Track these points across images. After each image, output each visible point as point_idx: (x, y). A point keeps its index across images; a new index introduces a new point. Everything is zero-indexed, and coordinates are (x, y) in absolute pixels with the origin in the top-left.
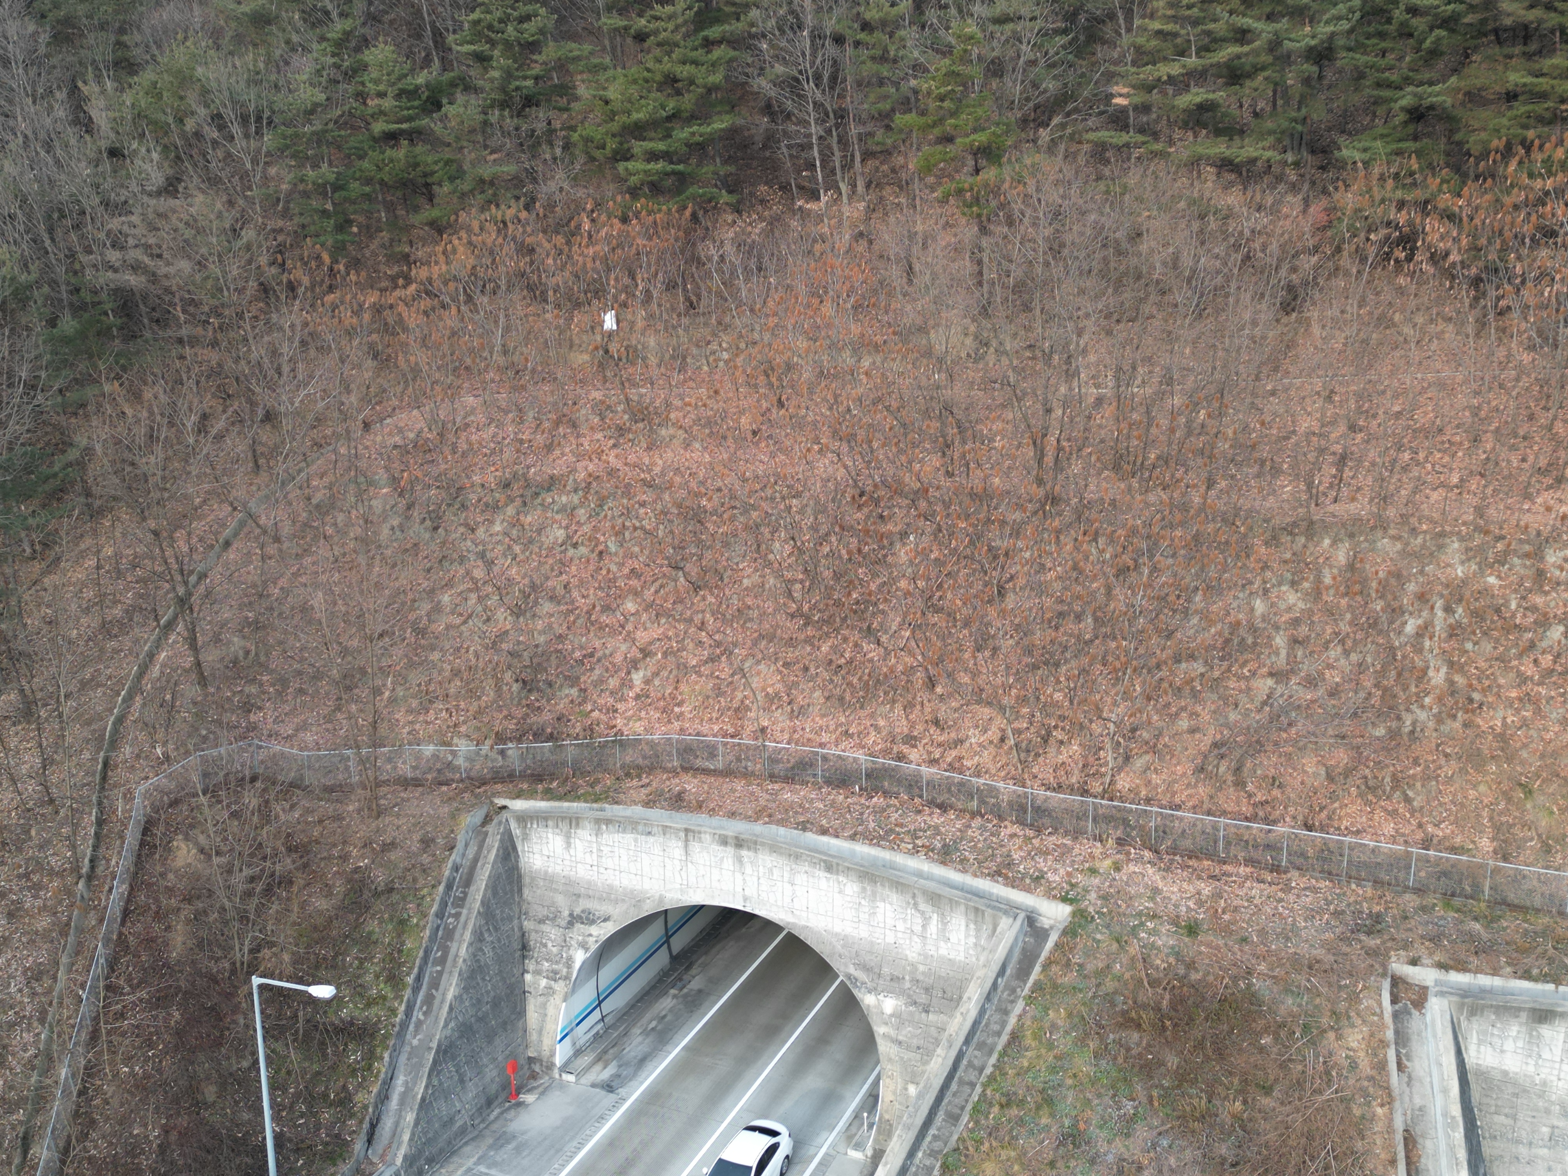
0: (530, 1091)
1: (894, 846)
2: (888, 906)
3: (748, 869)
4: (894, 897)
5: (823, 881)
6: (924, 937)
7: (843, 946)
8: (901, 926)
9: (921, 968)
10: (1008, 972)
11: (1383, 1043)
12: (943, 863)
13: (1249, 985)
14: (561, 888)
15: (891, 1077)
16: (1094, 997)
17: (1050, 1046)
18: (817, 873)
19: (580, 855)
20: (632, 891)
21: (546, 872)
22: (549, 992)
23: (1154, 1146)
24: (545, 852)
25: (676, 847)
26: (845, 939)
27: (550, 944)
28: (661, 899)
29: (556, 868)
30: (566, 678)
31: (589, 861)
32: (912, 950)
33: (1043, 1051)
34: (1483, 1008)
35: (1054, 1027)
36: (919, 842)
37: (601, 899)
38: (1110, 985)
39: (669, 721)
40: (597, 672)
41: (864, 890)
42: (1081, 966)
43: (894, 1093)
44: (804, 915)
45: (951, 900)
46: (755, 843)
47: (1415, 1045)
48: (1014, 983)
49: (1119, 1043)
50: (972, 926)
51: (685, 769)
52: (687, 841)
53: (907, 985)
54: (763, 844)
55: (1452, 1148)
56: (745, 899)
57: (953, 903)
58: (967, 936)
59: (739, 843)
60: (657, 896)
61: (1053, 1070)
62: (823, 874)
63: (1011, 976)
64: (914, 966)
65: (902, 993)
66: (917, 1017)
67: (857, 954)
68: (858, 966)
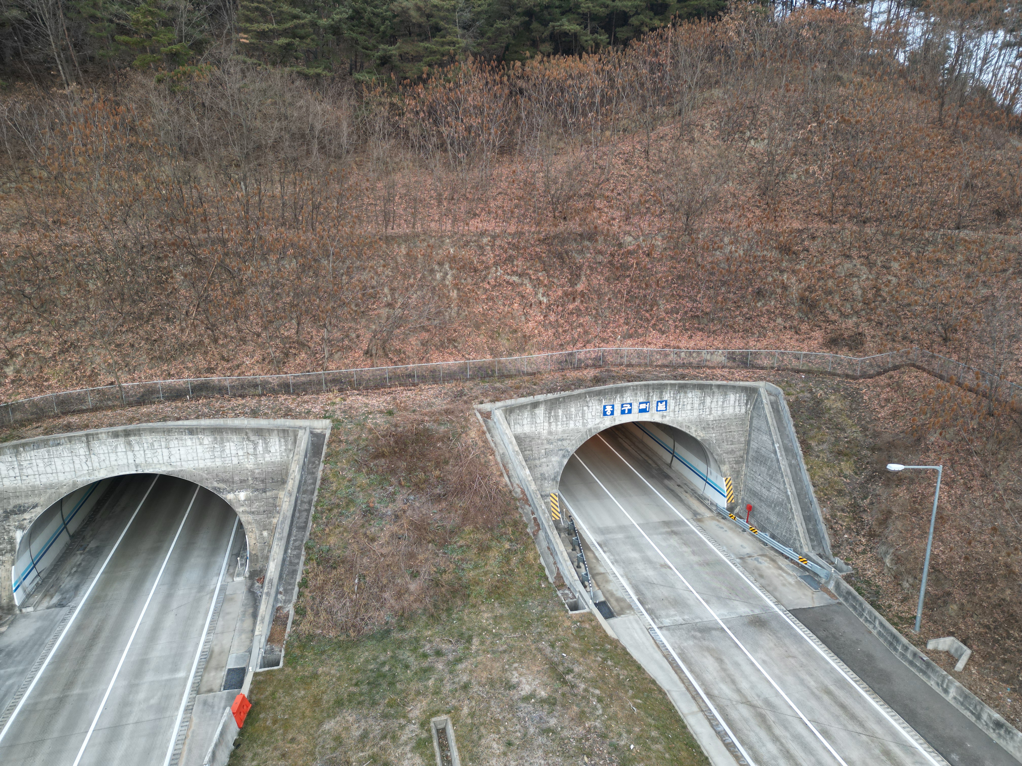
1: (225, 416)
2: (232, 444)
3: (136, 447)
5: (190, 440)
6: (255, 455)
7: (208, 474)
8: (241, 453)
9: (257, 471)
10: (309, 455)
11: (484, 432)
12: (255, 417)
13: (424, 426)
15: (252, 531)
16: (357, 451)
17: (343, 477)
18: (184, 437)
20: (51, 484)
23: (408, 500)
26: (208, 470)
28: (75, 483)
32: (249, 464)
33: (341, 481)
34: (514, 412)
35: (343, 469)
36: (237, 412)
37: (27, 496)
38: (363, 443)
41: (215, 439)
42: (346, 440)
43: (255, 539)
44: (178, 464)
45: (268, 430)
47: (493, 431)
48: (313, 459)
49: (376, 465)
50: (282, 440)
51: (65, 413)
52: (88, 441)
53: (251, 482)
55: (520, 462)
56: (137, 466)
57: (270, 432)
58: (280, 447)
59: (128, 434)
60: (71, 482)
61: (349, 487)
62: (187, 437)
64: (252, 472)
65: (249, 487)
66: (260, 496)
67: (217, 475)
68: (218, 481)
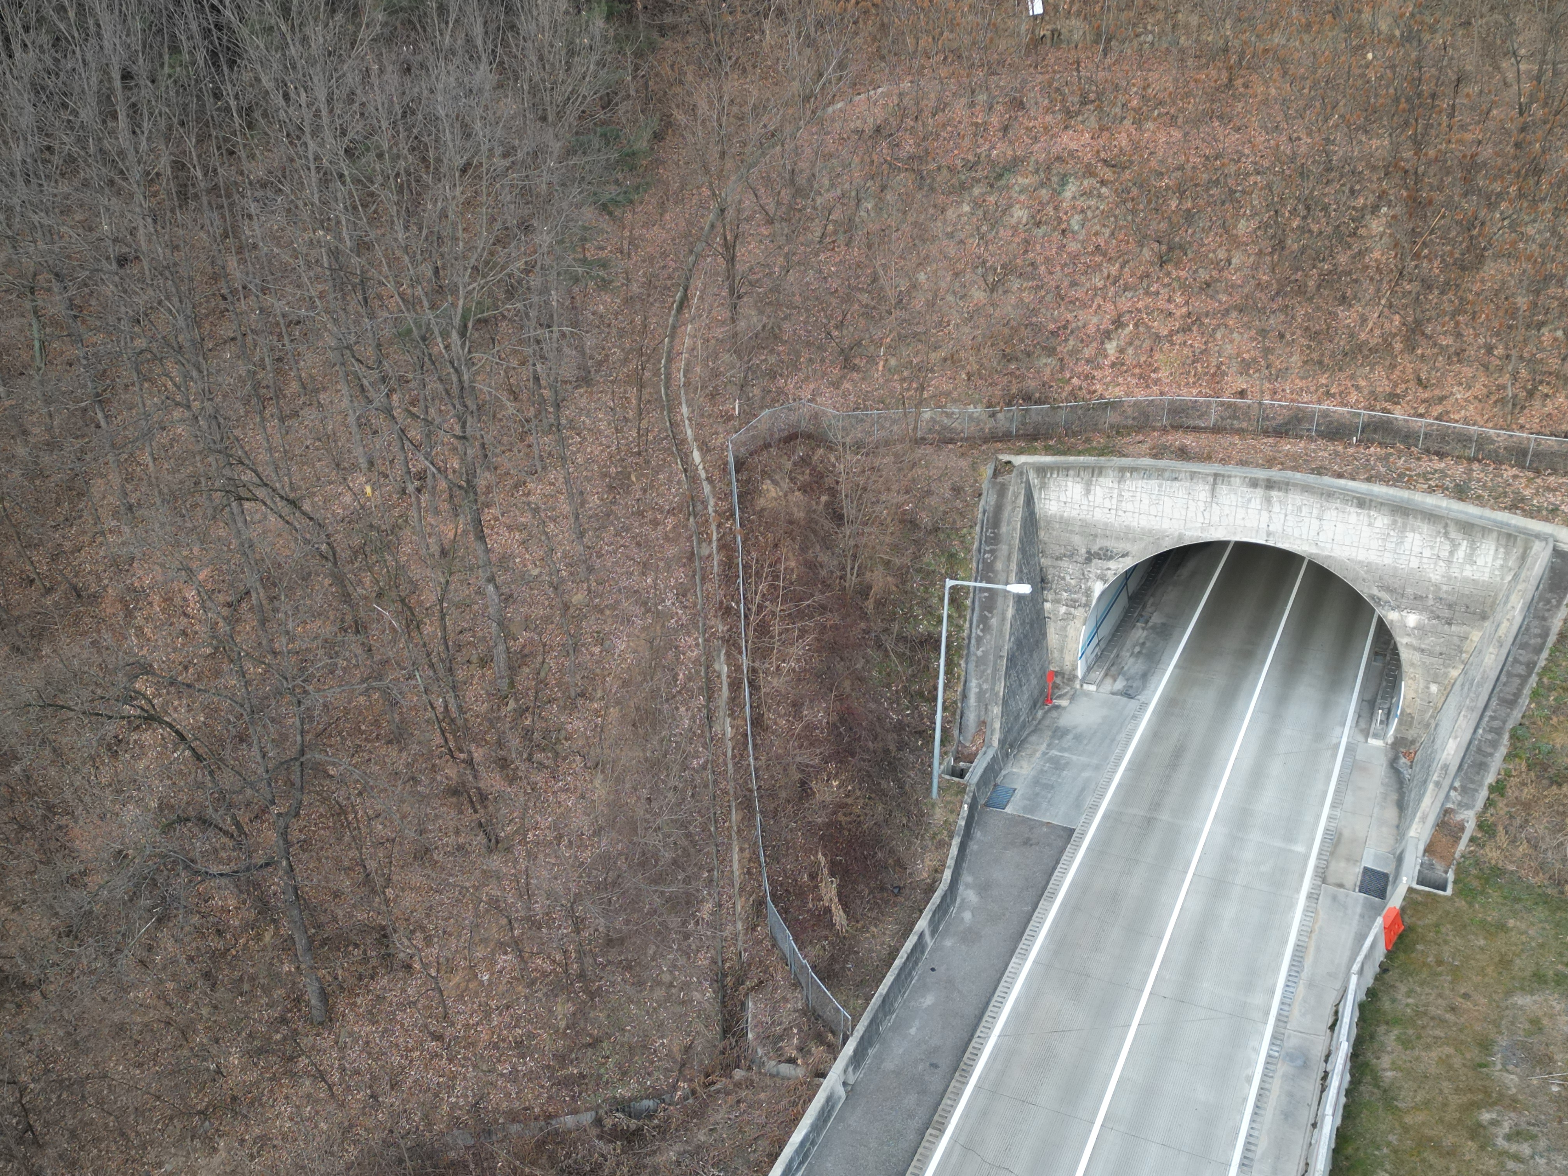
0: (1060, 697)
1: (1411, 487)
2: (1417, 536)
3: (1276, 508)
4: (1425, 528)
5: (1353, 515)
6: (1449, 562)
7: (1367, 572)
8: (1427, 553)
9: (1445, 588)
10: (1543, 588)
12: (1461, 500)
14: (1077, 529)
15: (1414, 679)
18: (1348, 508)
19: (1099, 500)
20: (1150, 531)
21: (1062, 517)
22: (1069, 617)
24: (1063, 498)
25: (1202, 491)
26: (1369, 567)
27: (1068, 578)
28: (1181, 537)
29: (1071, 513)
30: (1044, 348)
31: (1107, 504)
32: (1436, 574)
36: (1432, 483)
37: (1118, 538)
39: (1148, 386)
40: (1071, 343)
41: (1395, 522)
43: (1416, 691)
44: (1329, 546)
45: (1484, 528)
46: (1287, 484)
48: (1549, 596)
50: (1502, 550)
51: (1176, 427)
52: (1215, 484)
53: (1431, 602)
54: (1295, 485)
56: (1269, 534)
57: (1485, 531)
58: (1495, 558)
59: (1270, 485)
60: (1177, 534)
62: (1353, 510)
64: (1437, 587)
65: (1425, 609)
66: (1439, 629)
67: (1381, 578)
68: (1381, 588)
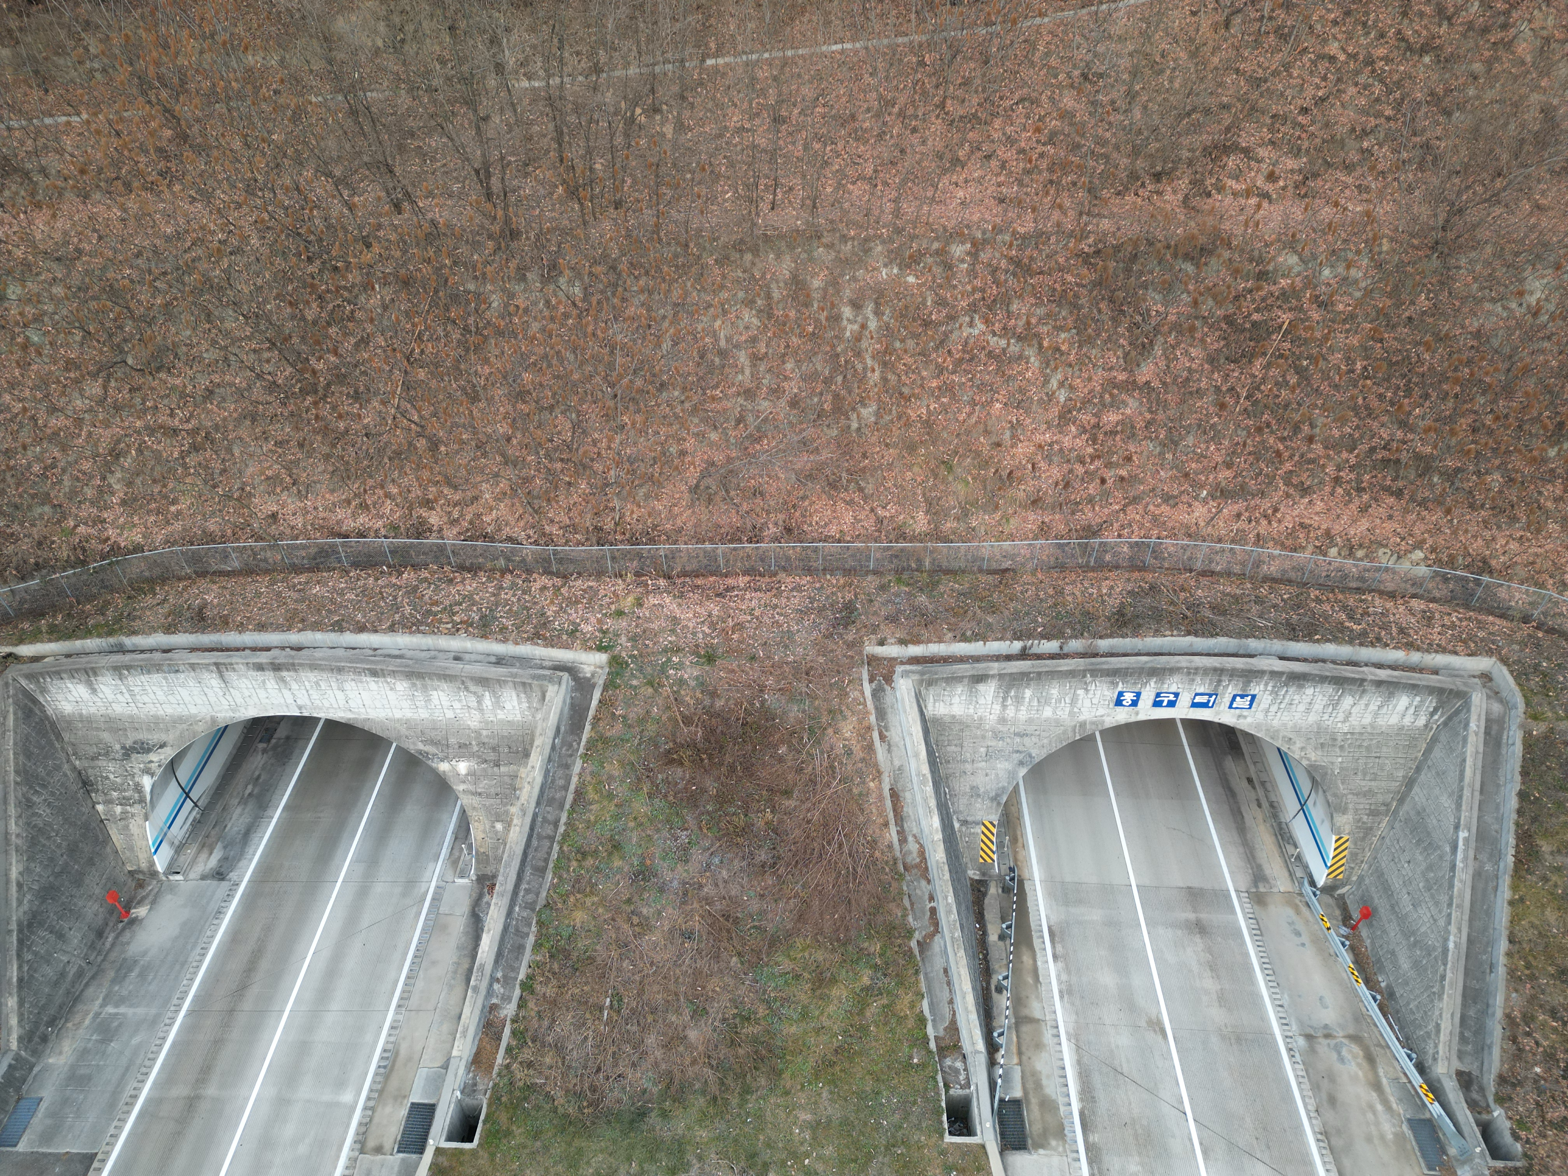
0: (137, 905)
1: (434, 631)
2: (441, 693)
3: (294, 685)
4: (445, 686)
5: (373, 685)
6: (480, 710)
7: (408, 729)
8: (457, 705)
9: (484, 733)
10: (563, 728)
11: (869, 728)
12: (484, 636)
13: (763, 703)
14: (103, 726)
15: (479, 820)
16: (639, 744)
17: (610, 796)
18: (364, 679)
19: (110, 697)
20: (180, 718)
21: (81, 715)
22: (128, 816)
23: (708, 866)
24: (71, 699)
25: (211, 678)
26: (409, 724)
27: (111, 776)
28: (214, 719)
29: (88, 711)
30: (33, 496)
31: (122, 700)
32: (473, 720)
33: (606, 803)
34: (937, 680)
35: (611, 778)
36: (457, 619)
37: (149, 730)
38: (651, 729)
40: (67, 483)
41: (414, 685)
42: (624, 717)
43: (484, 831)
44: (361, 710)
45: (498, 681)
47: (890, 716)
48: (570, 738)
49: (666, 781)
50: (522, 695)
51: (201, 576)
52: (220, 672)
53: (475, 748)
55: (925, 800)
56: (300, 708)
57: (501, 684)
58: (520, 703)
59: (277, 667)
60: (208, 718)
61: (616, 817)
62: (370, 679)
63: (566, 732)
64: (478, 733)
65: (471, 756)
66: (490, 772)
67: (423, 733)
68: (424, 742)
